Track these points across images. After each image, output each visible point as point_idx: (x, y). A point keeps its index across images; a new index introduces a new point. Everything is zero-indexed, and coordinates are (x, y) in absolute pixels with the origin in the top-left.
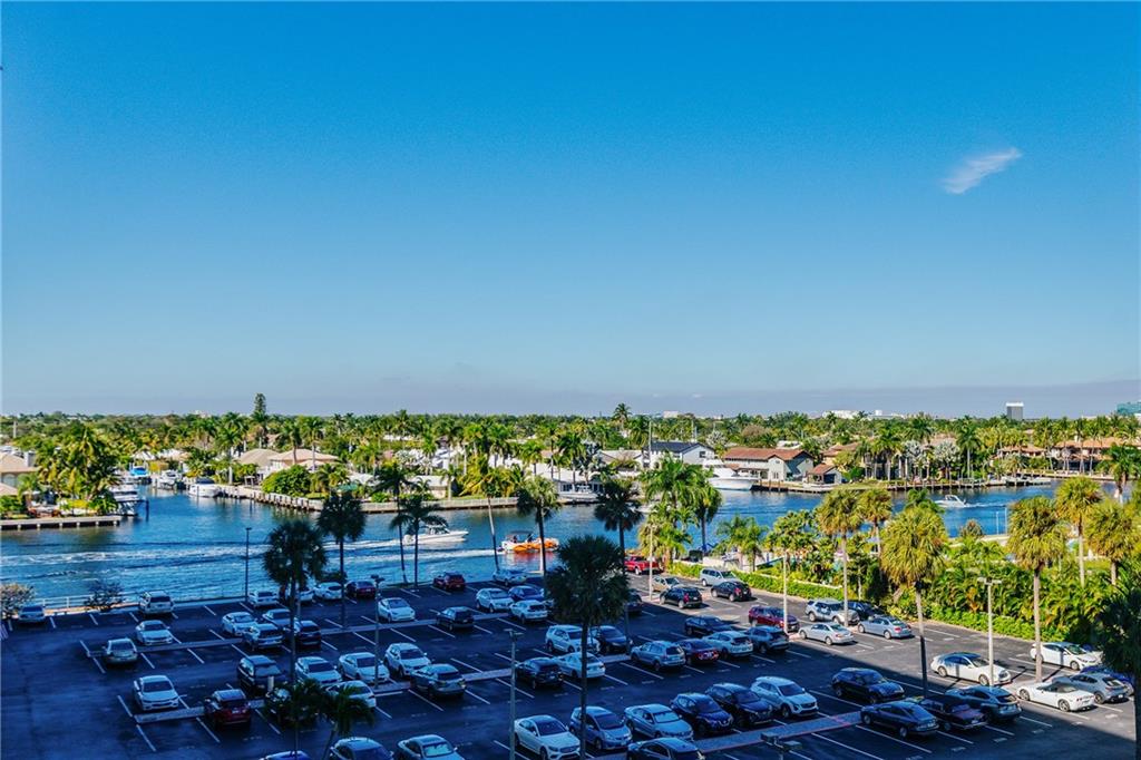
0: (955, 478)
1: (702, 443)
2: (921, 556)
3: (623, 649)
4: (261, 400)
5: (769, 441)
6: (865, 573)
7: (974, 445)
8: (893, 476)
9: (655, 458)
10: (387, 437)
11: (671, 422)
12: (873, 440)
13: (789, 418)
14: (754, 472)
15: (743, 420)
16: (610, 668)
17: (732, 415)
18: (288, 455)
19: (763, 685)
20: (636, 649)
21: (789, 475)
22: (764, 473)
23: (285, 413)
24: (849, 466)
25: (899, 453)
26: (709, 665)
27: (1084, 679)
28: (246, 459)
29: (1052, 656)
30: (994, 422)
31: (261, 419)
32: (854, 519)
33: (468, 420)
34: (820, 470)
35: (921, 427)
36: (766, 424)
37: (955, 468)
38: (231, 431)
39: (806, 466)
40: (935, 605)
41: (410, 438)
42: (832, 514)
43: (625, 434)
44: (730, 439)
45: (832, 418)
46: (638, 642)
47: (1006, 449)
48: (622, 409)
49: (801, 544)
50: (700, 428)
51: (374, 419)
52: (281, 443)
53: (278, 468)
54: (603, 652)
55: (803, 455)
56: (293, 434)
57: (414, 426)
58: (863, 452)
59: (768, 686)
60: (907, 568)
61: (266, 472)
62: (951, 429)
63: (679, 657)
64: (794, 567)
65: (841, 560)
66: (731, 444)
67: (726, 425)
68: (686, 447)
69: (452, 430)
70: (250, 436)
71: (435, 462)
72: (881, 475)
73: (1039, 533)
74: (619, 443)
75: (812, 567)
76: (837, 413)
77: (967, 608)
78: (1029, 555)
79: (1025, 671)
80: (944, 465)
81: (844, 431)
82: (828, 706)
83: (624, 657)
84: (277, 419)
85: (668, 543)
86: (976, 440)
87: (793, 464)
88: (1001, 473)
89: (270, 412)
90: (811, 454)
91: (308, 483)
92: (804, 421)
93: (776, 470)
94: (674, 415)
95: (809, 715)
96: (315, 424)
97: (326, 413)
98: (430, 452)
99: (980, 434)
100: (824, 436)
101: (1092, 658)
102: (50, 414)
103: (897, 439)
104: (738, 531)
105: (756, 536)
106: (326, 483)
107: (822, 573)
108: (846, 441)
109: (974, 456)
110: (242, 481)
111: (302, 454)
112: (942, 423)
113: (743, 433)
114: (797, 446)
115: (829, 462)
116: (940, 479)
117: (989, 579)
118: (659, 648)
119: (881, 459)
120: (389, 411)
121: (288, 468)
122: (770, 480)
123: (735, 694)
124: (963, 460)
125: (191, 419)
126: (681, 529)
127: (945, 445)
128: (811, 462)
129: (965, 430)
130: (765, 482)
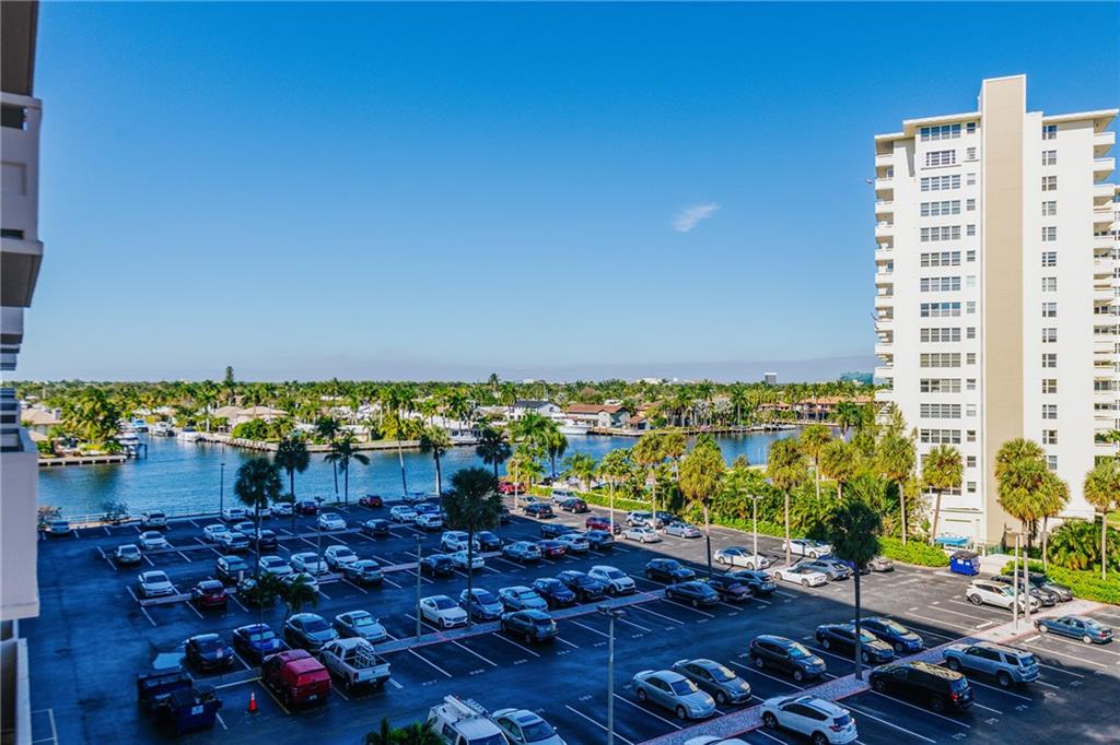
0: (729, 425)
1: (551, 401)
2: (708, 480)
3: (497, 548)
4: (230, 370)
5: (599, 400)
6: (667, 492)
7: (743, 402)
8: (687, 424)
9: (519, 412)
10: (323, 398)
11: (529, 386)
12: (672, 399)
13: (613, 383)
14: (588, 422)
15: (580, 385)
16: (488, 561)
17: (572, 381)
18: (250, 411)
19: (596, 572)
20: (506, 548)
21: (613, 424)
22: (595, 423)
23: (247, 381)
24: (655, 417)
25: (690, 408)
26: (558, 558)
27: (819, 564)
28: (219, 413)
29: (797, 549)
30: (756, 386)
31: (230, 384)
32: (660, 454)
33: (381, 385)
34: (635, 420)
35: (705, 390)
36: (597, 388)
37: (728, 418)
38: (206, 393)
39: (625, 417)
40: (716, 514)
41: (340, 398)
42: (644, 451)
43: (497, 395)
44: (571, 398)
45: (643, 384)
46: (508, 543)
47: (765, 405)
48: (494, 377)
49: (623, 473)
50: (550, 390)
51: (313, 385)
52: (246, 402)
53: (243, 420)
54: (483, 550)
55: (623, 410)
56: (254, 397)
57: (344, 389)
58: (665, 407)
59: (600, 572)
60: (698, 488)
61: (234, 423)
62: (727, 390)
63: (537, 553)
64: (617, 489)
65: (651, 483)
66: (572, 402)
67: (569, 388)
68: (540, 404)
69: (370, 392)
70: (222, 397)
71: (359, 416)
72: (678, 424)
73: (789, 463)
74: (492, 401)
75: (631, 488)
76: (647, 380)
77: (739, 516)
78: (781, 479)
79: (778, 559)
80: (722, 416)
81: (652, 392)
82: (643, 586)
83: (498, 553)
84: (242, 384)
85: (529, 472)
86: (744, 399)
87: (615, 416)
88: (761, 422)
89: (236, 380)
90: (628, 408)
91: (265, 431)
92: (623, 385)
93: (604, 421)
94: (532, 382)
95: (629, 592)
96: (271, 388)
97: (278, 380)
98: (355, 408)
99: (747, 394)
100: (638, 396)
101: (825, 549)
102: (71, 381)
103: (689, 398)
104: (578, 464)
105: (591, 467)
106: (279, 431)
107: (637, 493)
108: (653, 400)
109: (742, 410)
110: (216, 430)
111: (260, 410)
112: (721, 388)
113: (580, 394)
114: (619, 403)
115: (641, 414)
116: (719, 427)
117: (755, 496)
118: (522, 547)
119: (678, 412)
120: (326, 378)
121: (251, 420)
122: (600, 427)
123: (577, 579)
124: (735, 413)
125: (177, 385)
126: (537, 463)
127: (722, 402)
128: (629, 415)
129: (737, 391)
130: (596, 429)
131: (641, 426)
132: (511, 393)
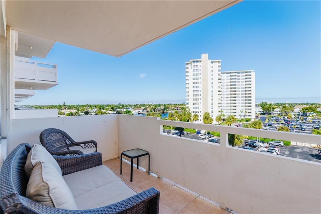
1: (131, 108)
4: (64, 103)
5: (140, 107)
8: (156, 111)
9: (125, 110)
10: (85, 108)
11: (127, 105)
12: (154, 107)
13: (143, 104)
15: (137, 105)
17: (135, 104)
18: (69, 110)
21: (143, 112)
22: (139, 111)
23: (68, 105)
24: (150, 110)
25: (157, 109)
27: (176, 133)
28: (62, 111)
29: (173, 131)
30: (168, 104)
31: (64, 105)
33: (97, 105)
34: (147, 111)
35: (159, 105)
36: (140, 105)
37: (164, 110)
38: (60, 107)
39: (145, 110)
41: (88, 108)
43: (121, 107)
44: (135, 107)
45: (148, 104)
47: (170, 108)
48: (120, 103)
50: (131, 106)
51: (83, 105)
52: (68, 109)
53: (68, 112)
55: (145, 109)
56: (70, 108)
57: (90, 106)
58: (152, 108)
61: (66, 113)
67: (134, 105)
68: (129, 108)
69: (95, 106)
70: (63, 108)
71: (93, 111)
72: (154, 111)
73: (171, 117)
74: (120, 108)
79: (170, 133)
80: (162, 110)
84: (67, 105)
87: (143, 110)
88: (169, 111)
89: (66, 104)
90: (146, 109)
91: (73, 114)
92: (145, 105)
93: (141, 111)
94: (127, 104)
96: (74, 106)
97: (75, 105)
98: (92, 110)
99: (167, 106)
100: (148, 106)
101: (177, 131)
102: (27, 105)
103: (156, 107)
106: (76, 114)
108: (150, 107)
109: (166, 109)
110: (62, 114)
111: (71, 110)
112: (162, 105)
113: (137, 106)
114: (144, 108)
115: (148, 110)
116: (162, 112)
119: (154, 109)
120: (86, 104)
121: (69, 112)
122: (140, 112)
125: (52, 106)
127: (162, 107)
129: (165, 106)
130: (140, 113)
131: (148, 112)
132: (123, 106)
